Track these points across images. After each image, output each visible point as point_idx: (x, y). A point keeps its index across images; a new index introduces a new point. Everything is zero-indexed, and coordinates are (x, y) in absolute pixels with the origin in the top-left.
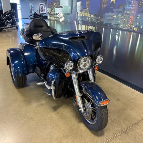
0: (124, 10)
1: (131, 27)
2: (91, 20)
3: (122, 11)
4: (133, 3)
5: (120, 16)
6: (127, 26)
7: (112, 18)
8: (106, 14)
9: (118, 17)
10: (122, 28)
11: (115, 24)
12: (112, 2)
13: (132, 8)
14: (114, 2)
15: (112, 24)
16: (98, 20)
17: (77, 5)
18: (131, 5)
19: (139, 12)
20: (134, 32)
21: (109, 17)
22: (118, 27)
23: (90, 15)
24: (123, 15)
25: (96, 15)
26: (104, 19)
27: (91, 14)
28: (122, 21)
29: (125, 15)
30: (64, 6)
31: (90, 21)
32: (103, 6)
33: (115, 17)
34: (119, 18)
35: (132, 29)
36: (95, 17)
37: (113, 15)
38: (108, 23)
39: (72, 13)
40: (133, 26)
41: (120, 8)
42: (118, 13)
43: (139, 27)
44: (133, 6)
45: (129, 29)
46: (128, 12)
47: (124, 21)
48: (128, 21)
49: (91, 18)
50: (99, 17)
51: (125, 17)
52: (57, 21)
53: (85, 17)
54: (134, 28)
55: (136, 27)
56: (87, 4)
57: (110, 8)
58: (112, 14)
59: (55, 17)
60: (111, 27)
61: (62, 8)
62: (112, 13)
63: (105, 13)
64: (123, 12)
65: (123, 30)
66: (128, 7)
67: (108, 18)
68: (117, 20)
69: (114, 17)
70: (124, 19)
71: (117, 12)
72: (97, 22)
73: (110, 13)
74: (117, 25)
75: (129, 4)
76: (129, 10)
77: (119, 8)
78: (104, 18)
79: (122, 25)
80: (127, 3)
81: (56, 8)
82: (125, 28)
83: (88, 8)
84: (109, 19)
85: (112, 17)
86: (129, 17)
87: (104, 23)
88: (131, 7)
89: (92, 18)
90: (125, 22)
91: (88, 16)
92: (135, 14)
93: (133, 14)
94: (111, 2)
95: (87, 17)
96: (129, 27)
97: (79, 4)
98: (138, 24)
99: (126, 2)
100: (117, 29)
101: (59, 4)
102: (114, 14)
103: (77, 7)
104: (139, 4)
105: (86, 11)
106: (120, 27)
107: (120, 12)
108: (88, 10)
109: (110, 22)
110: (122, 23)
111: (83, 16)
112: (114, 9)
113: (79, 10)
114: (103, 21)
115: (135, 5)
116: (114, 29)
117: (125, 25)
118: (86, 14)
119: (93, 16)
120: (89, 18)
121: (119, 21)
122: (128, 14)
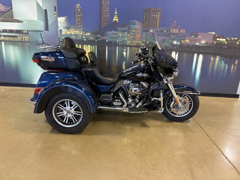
0: (129, 29)
1: (138, 43)
2: (86, 38)
3: (127, 30)
4: (138, 24)
5: (126, 34)
6: (135, 43)
7: (117, 36)
8: (109, 33)
9: (123, 35)
11: (122, 42)
14: (117, 21)
15: (118, 42)
16: (97, 38)
17: (58, 20)
18: (136, 25)
19: (144, 31)
22: (125, 44)
23: (84, 33)
24: (129, 33)
25: (94, 33)
26: (106, 37)
27: (86, 32)
28: (129, 39)
29: (131, 33)
31: (85, 40)
32: (104, 25)
33: (121, 35)
34: (125, 36)
35: (140, 45)
36: (93, 35)
37: (118, 33)
38: (112, 41)
40: (141, 43)
41: (125, 27)
42: (123, 31)
43: (145, 43)
45: (137, 45)
48: (134, 39)
49: (85, 36)
51: (131, 35)
52: (5, 41)
53: (76, 35)
54: (141, 44)
55: (143, 43)
56: (78, 21)
57: (113, 26)
58: (116, 32)
60: (116, 44)
61: (21, 22)
62: (115, 31)
63: (107, 31)
64: (129, 31)
65: (130, 46)
66: (133, 27)
67: (112, 36)
68: (123, 38)
69: (119, 35)
70: (131, 37)
71: (121, 30)
72: (96, 40)
73: (113, 32)
75: (134, 25)
76: (135, 29)
77: (123, 26)
78: (107, 36)
79: (129, 42)
80: (132, 24)
82: (132, 45)
83: (79, 25)
84: (113, 37)
85: (116, 35)
86: (135, 35)
87: (107, 41)
88: (136, 27)
89: (88, 36)
90: (132, 39)
91: (81, 34)
92: (140, 33)
93: (138, 32)
94: (113, 21)
95: (80, 35)
97: (62, 20)
98: (144, 40)
100: (123, 46)
101: (13, 17)
102: (118, 32)
103: (58, 23)
104: (143, 25)
105: (76, 29)
106: (127, 44)
107: (125, 31)
108: (81, 27)
109: (115, 40)
110: (129, 40)
111: (72, 34)
112: (118, 28)
113: (63, 28)
114: (106, 39)
115: (139, 26)
116: (121, 46)
117: (132, 42)
118: (78, 32)
119: (89, 34)
120: (82, 36)
121: (125, 39)
122: (134, 32)
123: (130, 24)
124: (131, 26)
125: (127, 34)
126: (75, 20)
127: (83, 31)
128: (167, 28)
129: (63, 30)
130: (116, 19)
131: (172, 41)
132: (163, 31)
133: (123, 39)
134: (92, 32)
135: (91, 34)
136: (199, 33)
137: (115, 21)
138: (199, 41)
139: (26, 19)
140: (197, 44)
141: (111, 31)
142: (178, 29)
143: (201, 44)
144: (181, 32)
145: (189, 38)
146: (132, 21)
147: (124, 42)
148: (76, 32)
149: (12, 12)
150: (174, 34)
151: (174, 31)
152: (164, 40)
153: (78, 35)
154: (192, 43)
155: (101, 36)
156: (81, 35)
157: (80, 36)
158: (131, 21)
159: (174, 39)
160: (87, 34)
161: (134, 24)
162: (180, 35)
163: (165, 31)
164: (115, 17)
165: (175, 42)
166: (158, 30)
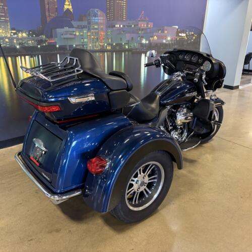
0: (89, 23)
3: (86, 26)
4: (100, 15)
5: (85, 32)
6: (98, 46)
7: (72, 36)
8: (59, 31)
9: (82, 34)
10: (92, 49)
12: (67, 10)
13: (99, 21)
14: (71, 11)
15: (74, 46)
16: (40, 42)
18: (98, 17)
19: (109, 27)
20: (107, 51)
21: (66, 34)
22: (85, 48)
24: (89, 30)
25: (33, 33)
26: (56, 39)
27: (19, 31)
28: (90, 40)
29: (92, 31)
31: (18, 47)
32: (49, 16)
34: (84, 34)
35: (105, 48)
36: (32, 36)
37: (74, 32)
38: (65, 46)
42: (81, 28)
43: (112, 45)
45: (101, 48)
46: (96, 27)
47: (93, 38)
48: (97, 38)
49: (18, 39)
50: (44, 37)
51: (93, 33)
54: (106, 46)
55: (109, 44)
57: (65, 20)
58: (71, 29)
62: (69, 27)
63: (56, 28)
64: (89, 27)
66: (94, 19)
67: (65, 36)
68: (82, 38)
69: (75, 35)
70: (93, 37)
71: (78, 26)
72: (39, 46)
73: (66, 29)
74: (83, 45)
75: (95, 17)
76: (97, 24)
77: (81, 19)
78: (56, 37)
79: (90, 45)
80: (93, 15)
82: (95, 49)
83: (2, 16)
84: (67, 38)
85: (71, 34)
86: (98, 33)
87: (57, 46)
88: (98, 19)
89: (23, 38)
90: (95, 40)
91: (9, 36)
92: (104, 29)
93: (102, 29)
94: (64, 10)
95: (6, 37)
96: (101, 46)
98: (110, 40)
102: (74, 29)
104: (107, 17)
106: (89, 48)
107: (84, 27)
108: (6, 21)
109: (70, 43)
110: (90, 42)
112: (73, 22)
114: (56, 43)
115: (102, 18)
117: (94, 44)
119: (24, 35)
120: (11, 39)
121: (85, 40)
122: (96, 29)
123: (89, 15)
124: (92, 18)
125: (88, 32)
127: (13, 29)
128: (135, 21)
130: (68, 6)
131: (141, 40)
132: (131, 26)
133: (82, 40)
134: (30, 31)
135: (29, 35)
136: (166, 28)
137: (68, 9)
138: (165, 37)
140: (164, 41)
141: (63, 28)
142: (145, 23)
143: (167, 41)
144: (149, 26)
145: (156, 34)
146: (92, 10)
147: (84, 45)
150: (143, 30)
151: (142, 25)
152: (132, 38)
153: (3, 38)
154: (160, 41)
155: (47, 37)
156: (8, 38)
157: (7, 40)
159: (142, 37)
160: (20, 35)
161: (96, 15)
162: (149, 30)
163: (133, 26)
164: (67, 3)
165: (144, 41)
166: (125, 24)
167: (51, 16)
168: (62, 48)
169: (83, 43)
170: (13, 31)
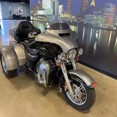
0: (103, 12)
1: (110, 27)
2: (72, 21)
3: (101, 13)
4: (112, 7)
5: (99, 17)
6: (107, 26)
7: (92, 19)
8: (87, 16)
9: (98, 18)
10: (102, 27)
13: (110, 11)
14: (94, 6)
15: (92, 24)
16: (79, 20)
17: (59, 8)
18: (110, 8)
20: (113, 30)
21: (89, 18)
22: (98, 26)
23: (71, 17)
24: (102, 16)
25: (77, 16)
26: (85, 20)
29: (104, 16)
30: (47, 9)
31: (71, 22)
33: (95, 18)
36: (76, 18)
37: (93, 17)
38: (88, 23)
39: (54, 14)
40: (112, 26)
42: (98, 15)
44: (112, 9)
45: (108, 28)
46: (107, 14)
47: (104, 21)
48: (107, 21)
49: (72, 19)
50: (80, 18)
51: (104, 18)
52: (39, 21)
53: (67, 18)
55: (115, 26)
56: (69, 7)
57: (90, 10)
58: (92, 15)
59: (37, 18)
60: (91, 26)
61: (45, 10)
63: (85, 15)
64: (102, 14)
65: (103, 29)
66: (107, 10)
68: (97, 21)
69: (94, 18)
70: (104, 20)
71: (96, 14)
72: (78, 22)
73: (90, 15)
75: (108, 8)
76: (108, 12)
77: (98, 10)
78: (85, 19)
79: (101, 25)
80: (106, 7)
81: (39, 10)
82: (104, 28)
83: (69, 10)
84: (90, 20)
85: (92, 18)
86: (108, 18)
87: (85, 23)
88: (110, 9)
89: (73, 18)
90: (105, 22)
91: (70, 17)
92: (113, 16)
93: (111, 15)
94: (91, 6)
95: (69, 18)
96: (108, 26)
97: (61, 7)
98: (116, 23)
99: (105, 5)
100: (97, 28)
101: (42, 7)
102: (94, 15)
103: (59, 10)
105: (67, 13)
106: (100, 27)
107: (100, 14)
108: (70, 12)
109: (90, 23)
110: (102, 23)
111: (65, 17)
112: (94, 12)
113: (61, 13)
114: (84, 21)
115: (113, 8)
116: (94, 28)
117: (104, 25)
118: (68, 15)
121: (99, 22)
122: (107, 15)
124: (105, 9)
125: (101, 17)
126: (67, 6)
127: (71, 15)
129: (61, 14)
130: (93, 3)
133: (97, 22)
135: (75, 17)
139: (46, 8)
141: (89, 15)
147: (97, 24)
148: (67, 15)
149: (42, 5)
153: (68, 18)
155: (81, 19)
158: (106, 4)
161: (108, 7)
164: (93, 2)
167: (84, 9)
168: (87, 24)
169: (97, 23)
170: (71, 16)
